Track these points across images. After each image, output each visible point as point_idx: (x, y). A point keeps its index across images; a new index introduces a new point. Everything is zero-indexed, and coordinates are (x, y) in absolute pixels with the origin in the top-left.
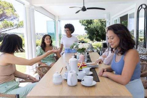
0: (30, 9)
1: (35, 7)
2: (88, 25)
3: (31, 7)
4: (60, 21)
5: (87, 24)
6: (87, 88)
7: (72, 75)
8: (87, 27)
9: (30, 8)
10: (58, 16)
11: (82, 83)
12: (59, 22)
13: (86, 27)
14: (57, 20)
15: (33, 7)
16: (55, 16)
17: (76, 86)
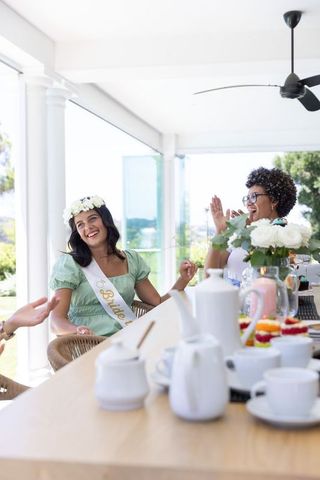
0: (48, 93)
1: (69, 84)
2: (313, 179)
3: (51, 83)
4: (182, 157)
5: (308, 175)
6: (278, 437)
7: (196, 356)
8: (312, 188)
9: (46, 88)
10: (177, 136)
11: (255, 406)
12: (177, 160)
13: (304, 191)
14: (169, 153)
15: (62, 87)
16: (161, 134)
17: (217, 420)
